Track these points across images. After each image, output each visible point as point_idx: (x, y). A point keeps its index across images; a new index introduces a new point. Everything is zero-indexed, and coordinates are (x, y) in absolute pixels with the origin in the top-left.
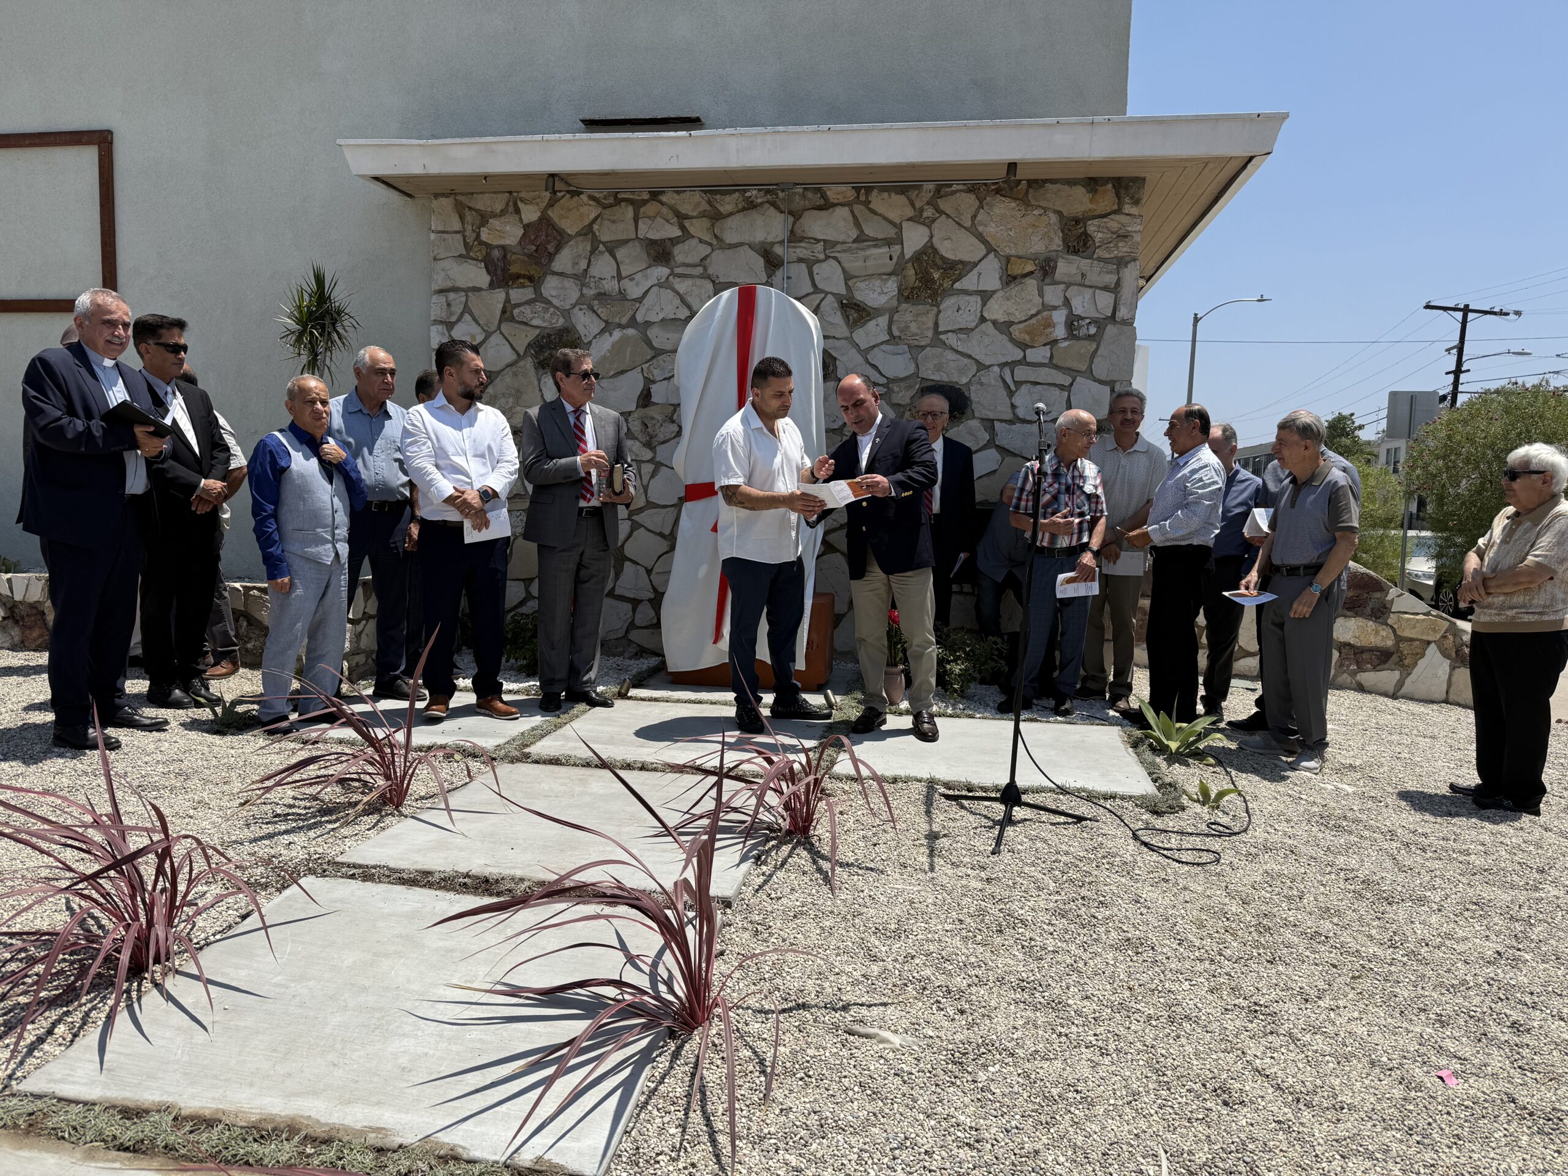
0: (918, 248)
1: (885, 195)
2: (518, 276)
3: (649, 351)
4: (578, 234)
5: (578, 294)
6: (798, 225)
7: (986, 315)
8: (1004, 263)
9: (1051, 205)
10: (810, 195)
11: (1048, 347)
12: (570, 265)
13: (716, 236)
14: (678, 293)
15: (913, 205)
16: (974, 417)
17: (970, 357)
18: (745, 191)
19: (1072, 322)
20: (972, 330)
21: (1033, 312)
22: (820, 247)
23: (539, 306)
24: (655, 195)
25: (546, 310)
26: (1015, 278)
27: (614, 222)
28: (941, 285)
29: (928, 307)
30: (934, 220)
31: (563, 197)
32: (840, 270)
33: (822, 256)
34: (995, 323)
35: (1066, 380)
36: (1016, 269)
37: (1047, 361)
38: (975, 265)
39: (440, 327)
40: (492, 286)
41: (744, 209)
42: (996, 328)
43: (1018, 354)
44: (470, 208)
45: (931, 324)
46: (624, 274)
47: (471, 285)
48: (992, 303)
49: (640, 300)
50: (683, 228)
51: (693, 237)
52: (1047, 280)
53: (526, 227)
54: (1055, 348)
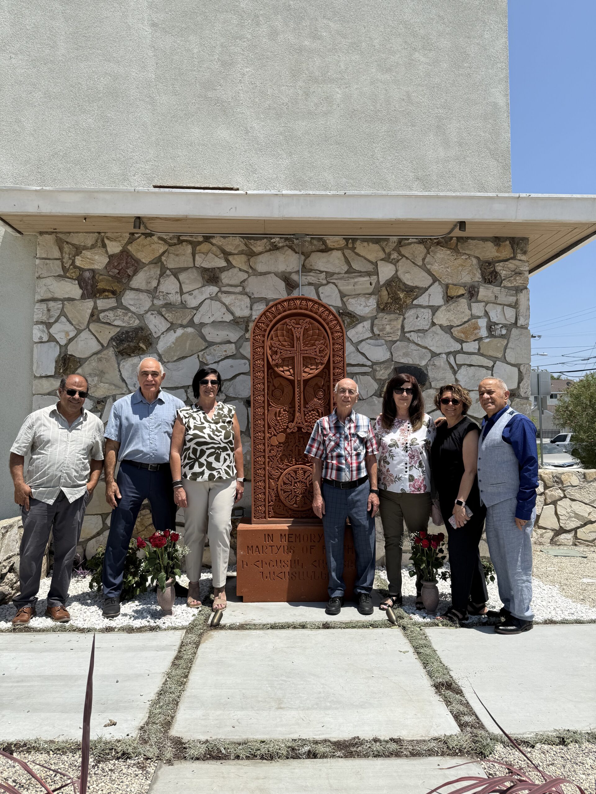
0: (388, 278)
1: (365, 244)
2: (104, 291)
3: (204, 343)
4: (151, 263)
5: (150, 304)
6: (307, 261)
7: (435, 321)
8: (444, 288)
9: (472, 253)
10: (315, 242)
11: (477, 342)
12: (144, 283)
13: (251, 267)
14: (224, 304)
15: (384, 250)
16: (431, 387)
17: (426, 348)
18: (271, 238)
19: (491, 327)
20: (427, 331)
21: (466, 320)
22: (323, 276)
23: (120, 312)
24: (207, 239)
25: (126, 314)
26: (452, 298)
27: (177, 255)
28: (405, 302)
29: (397, 315)
30: (398, 261)
31: (139, 237)
32: (337, 291)
33: (324, 282)
34: (441, 326)
35: (490, 364)
36: (453, 292)
37: (476, 351)
38: (426, 289)
39: (41, 326)
40: (83, 297)
41: (270, 250)
42: (442, 330)
43: (457, 346)
44: (67, 243)
45: (399, 327)
46: (185, 290)
47: (67, 296)
48: (439, 314)
49: (197, 308)
50: (227, 261)
51: (235, 267)
52: (473, 300)
53: (111, 257)
54: (481, 342)
